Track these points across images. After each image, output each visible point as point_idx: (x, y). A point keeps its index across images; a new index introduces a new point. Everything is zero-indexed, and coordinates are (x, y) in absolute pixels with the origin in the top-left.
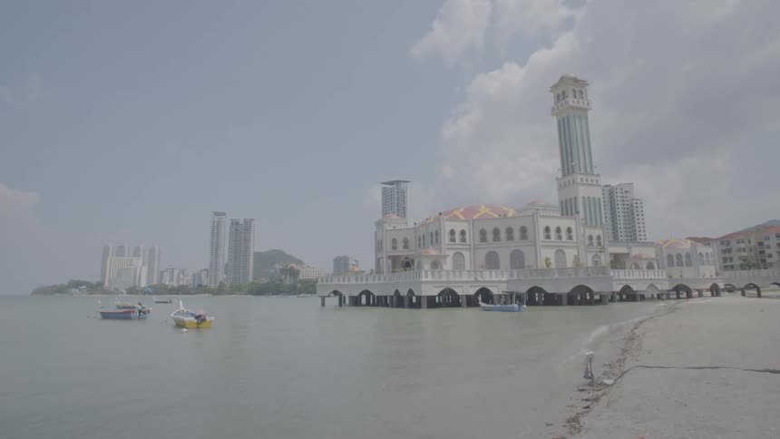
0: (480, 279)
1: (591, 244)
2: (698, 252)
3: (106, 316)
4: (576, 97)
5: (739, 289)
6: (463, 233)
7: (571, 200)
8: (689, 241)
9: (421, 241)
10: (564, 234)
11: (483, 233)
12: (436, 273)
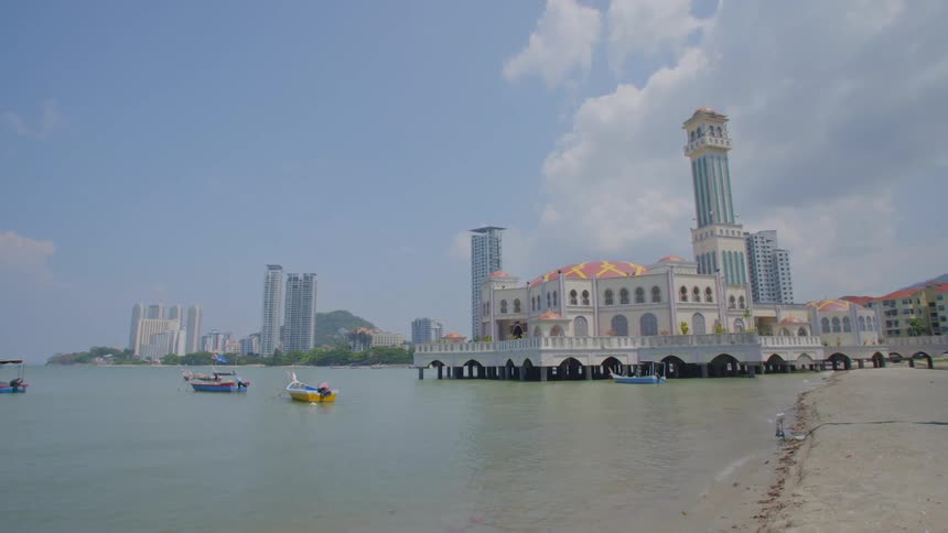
0: (606, 347)
1: (733, 306)
2: (858, 316)
3: (198, 388)
4: (713, 134)
5: (906, 359)
6: (585, 294)
7: (708, 254)
8: (847, 303)
9: (536, 303)
10: (702, 295)
11: (609, 294)
12: (557, 340)
